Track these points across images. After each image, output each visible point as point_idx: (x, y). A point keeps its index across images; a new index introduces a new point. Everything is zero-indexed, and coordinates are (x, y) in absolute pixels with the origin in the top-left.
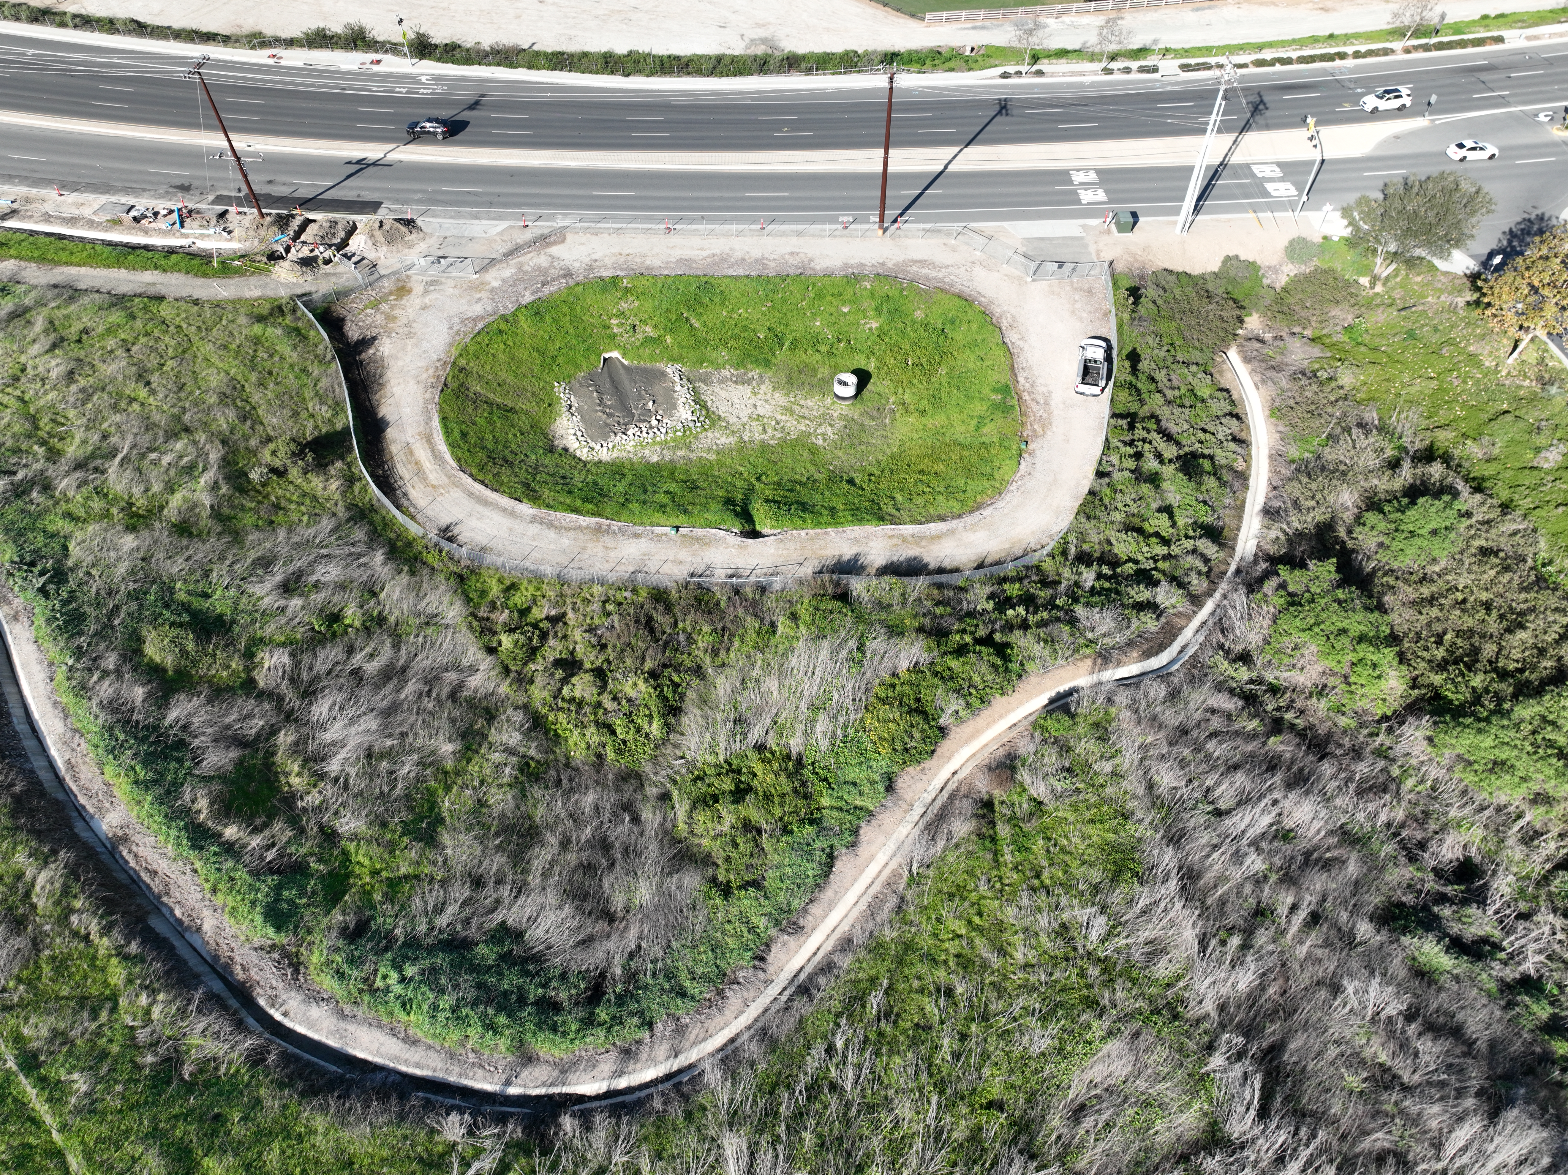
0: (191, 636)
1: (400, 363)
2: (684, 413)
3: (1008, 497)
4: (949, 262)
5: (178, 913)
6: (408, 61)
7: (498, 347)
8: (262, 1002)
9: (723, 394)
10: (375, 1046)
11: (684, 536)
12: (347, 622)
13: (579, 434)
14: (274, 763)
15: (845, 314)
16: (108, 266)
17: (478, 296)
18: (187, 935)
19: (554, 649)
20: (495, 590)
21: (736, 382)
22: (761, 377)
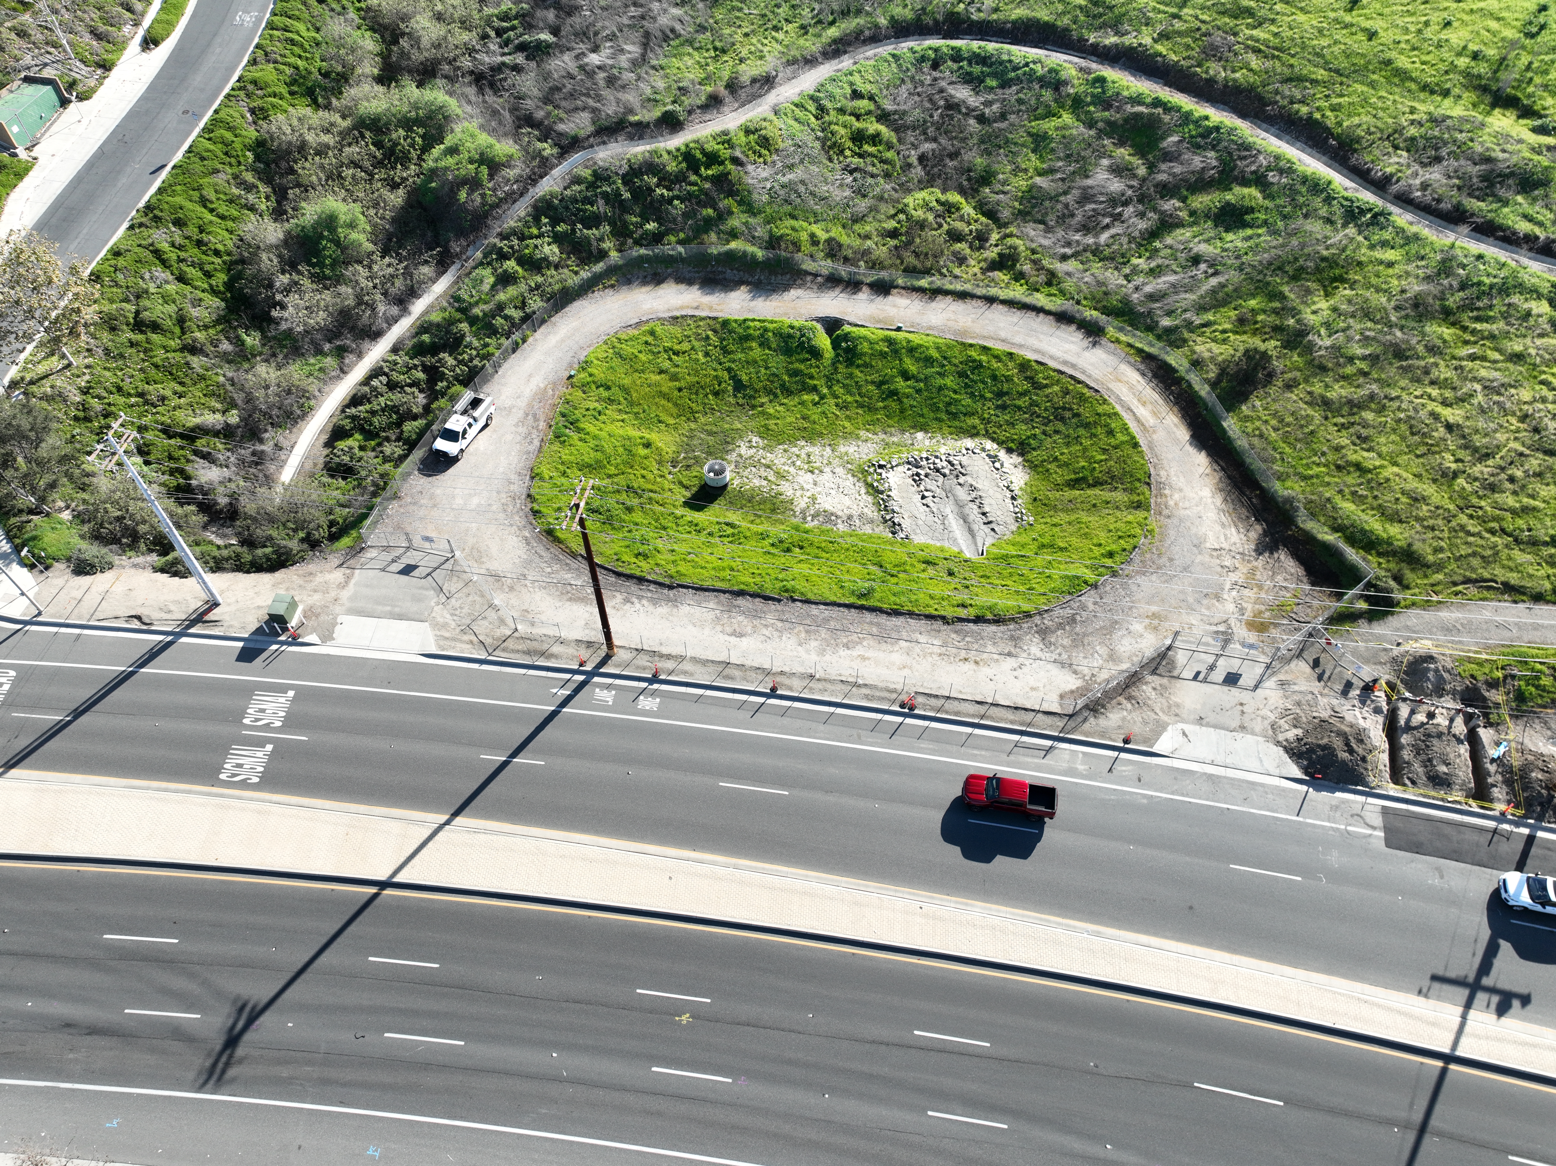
21: (833, 514)
22: (804, 518)
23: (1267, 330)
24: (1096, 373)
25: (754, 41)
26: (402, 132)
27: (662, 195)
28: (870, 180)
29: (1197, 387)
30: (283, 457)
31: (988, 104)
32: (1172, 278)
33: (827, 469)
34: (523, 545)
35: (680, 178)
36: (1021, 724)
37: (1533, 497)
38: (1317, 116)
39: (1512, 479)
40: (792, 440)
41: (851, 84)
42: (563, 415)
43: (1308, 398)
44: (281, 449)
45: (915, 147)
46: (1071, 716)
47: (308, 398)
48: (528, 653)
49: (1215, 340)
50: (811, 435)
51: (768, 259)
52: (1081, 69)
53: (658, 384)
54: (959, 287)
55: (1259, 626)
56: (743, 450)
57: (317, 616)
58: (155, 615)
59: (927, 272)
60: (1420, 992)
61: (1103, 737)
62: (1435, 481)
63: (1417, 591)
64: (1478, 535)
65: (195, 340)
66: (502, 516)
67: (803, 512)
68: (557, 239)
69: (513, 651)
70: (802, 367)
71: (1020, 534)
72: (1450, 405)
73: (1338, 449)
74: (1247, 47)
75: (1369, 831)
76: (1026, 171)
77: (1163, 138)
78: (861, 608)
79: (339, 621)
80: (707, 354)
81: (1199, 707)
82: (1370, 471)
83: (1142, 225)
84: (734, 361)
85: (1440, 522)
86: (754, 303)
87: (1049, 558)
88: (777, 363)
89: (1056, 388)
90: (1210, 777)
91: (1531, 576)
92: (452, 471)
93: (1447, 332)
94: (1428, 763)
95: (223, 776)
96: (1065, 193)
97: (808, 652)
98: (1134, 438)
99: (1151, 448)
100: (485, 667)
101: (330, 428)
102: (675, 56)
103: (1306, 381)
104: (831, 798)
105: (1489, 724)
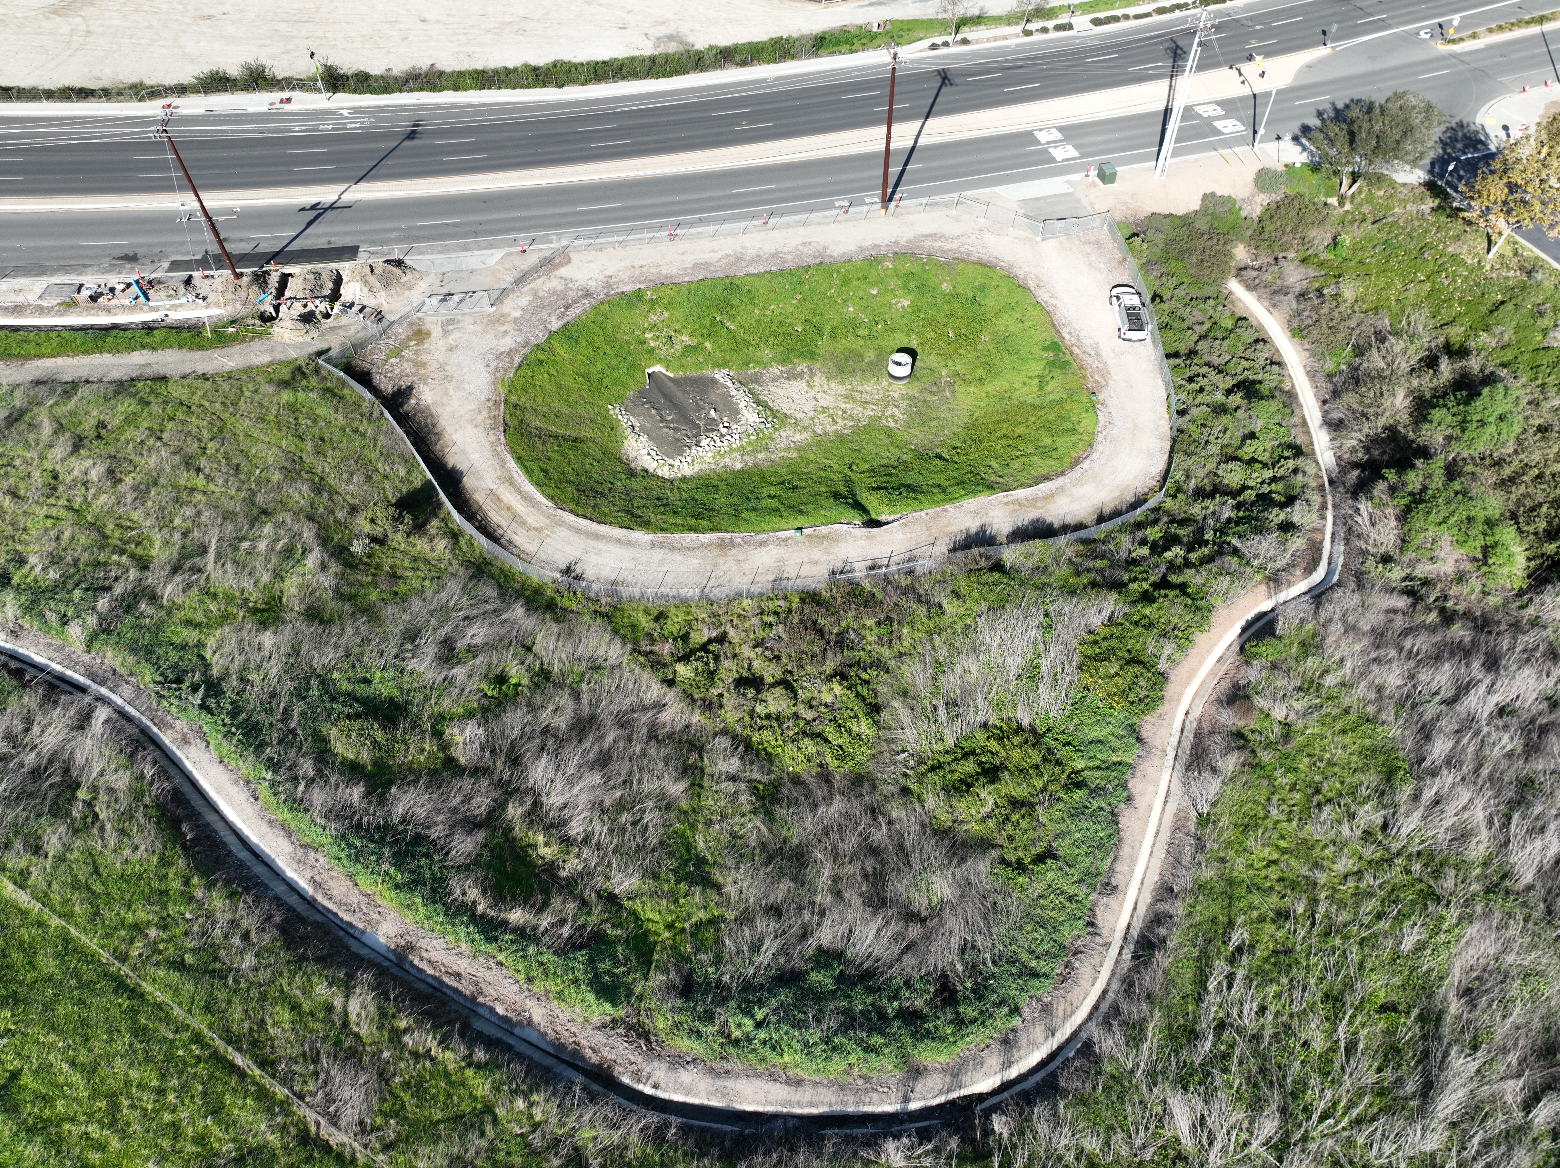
0: (376, 726)
1: (449, 409)
2: (750, 416)
3: (1099, 448)
4: (958, 232)
5: (500, 1010)
6: (324, 96)
7: (542, 378)
8: (626, 1080)
9: (780, 392)
10: (761, 1096)
11: (809, 536)
12: (514, 681)
13: (653, 453)
14: (514, 839)
15: (875, 296)
16: (86, 353)
17: (503, 329)
18: (517, 1031)
19: (729, 670)
20: (645, 623)
21: (788, 378)
22: (810, 370)
81: (473, 279)
98: (521, 464)
99: (503, 459)
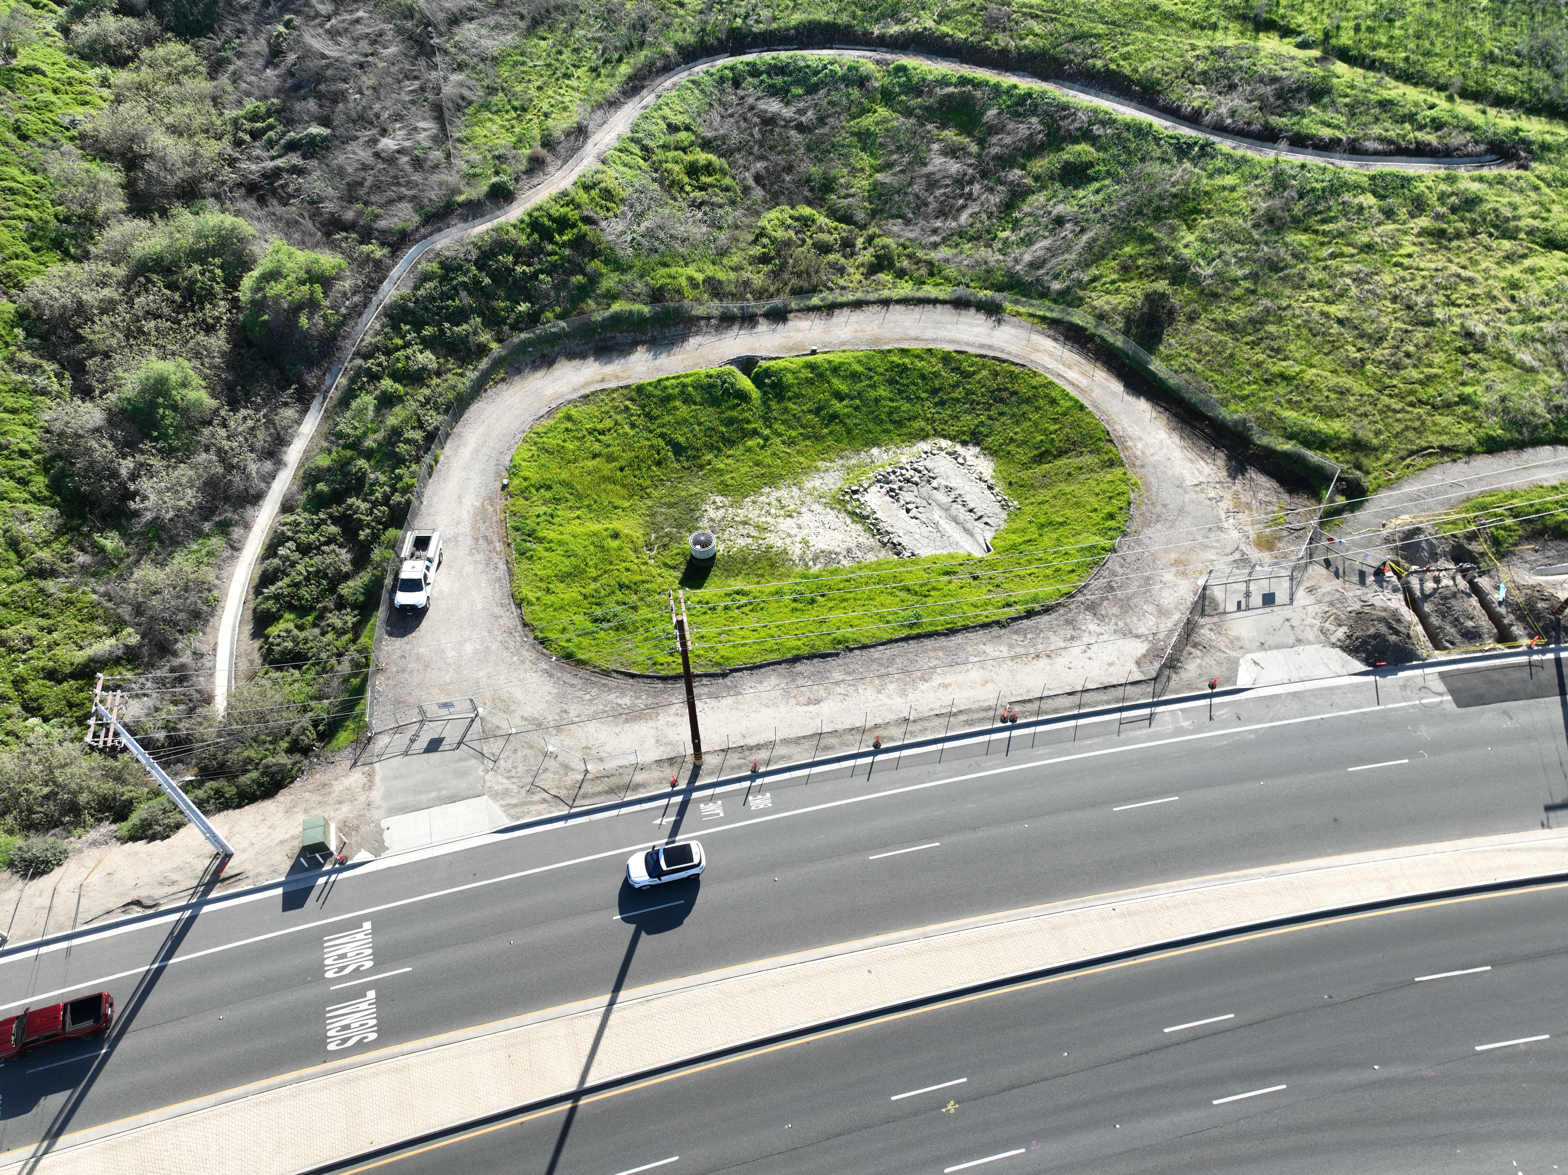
21: (831, 552)
22: (806, 565)
23: (1150, 271)
24: (1014, 349)
25: (550, 93)
26: (197, 267)
27: (524, 272)
28: (719, 211)
29: (1111, 340)
30: (208, 664)
31: (802, 112)
32: (1046, 243)
33: (804, 509)
34: (545, 678)
35: (535, 251)
36: (1117, 701)
37: (1430, 366)
38: (1113, 66)
39: (1408, 355)
40: (756, 490)
41: (664, 118)
42: (517, 529)
43: (1213, 326)
44: (202, 656)
45: (746, 168)
46: (1155, 679)
47: (209, 590)
48: (611, 791)
49: (1108, 292)
50: (772, 480)
51: (656, 313)
52: (878, 62)
53: (597, 470)
54: (850, 297)
55: (1267, 544)
56: (712, 513)
57: (357, 829)
58: (158, 893)
59: (814, 290)
60: (1543, 825)
61: (1191, 689)
62: (1349, 373)
63: (1376, 474)
64: (1402, 410)
65: (40, 562)
66: (506, 654)
67: (801, 559)
68: (427, 344)
69: (594, 795)
70: (735, 414)
71: (1013, 521)
72: (1333, 303)
73: (1259, 365)
74: (1024, 14)
75: (1438, 699)
76: (862, 170)
77: (982, 114)
78: (918, 637)
79: (384, 825)
80: (633, 426)
81: (1255, 634)
82: (1294, 378)
83: (995, 199)
84: (664, 426)
85: (1369, 408)
86: (658, 362)
87: (1055, 536)
88: (708, 415)
89: (985, 373)
90: (1294, 695)
91: (1457, 435)
92: (425, 623)
93: (1304, 238)
94: (1456, 622)
95: (332, 1047)
96: (910, 184)
97: (890, 696)
98: (1077, 401)
99: (1096, 407)
100: (571, 822)
101: (249, 615)
102: (476, 124)
103: (1205, 310)
104: (981, 834)
105: (1482, 574)
